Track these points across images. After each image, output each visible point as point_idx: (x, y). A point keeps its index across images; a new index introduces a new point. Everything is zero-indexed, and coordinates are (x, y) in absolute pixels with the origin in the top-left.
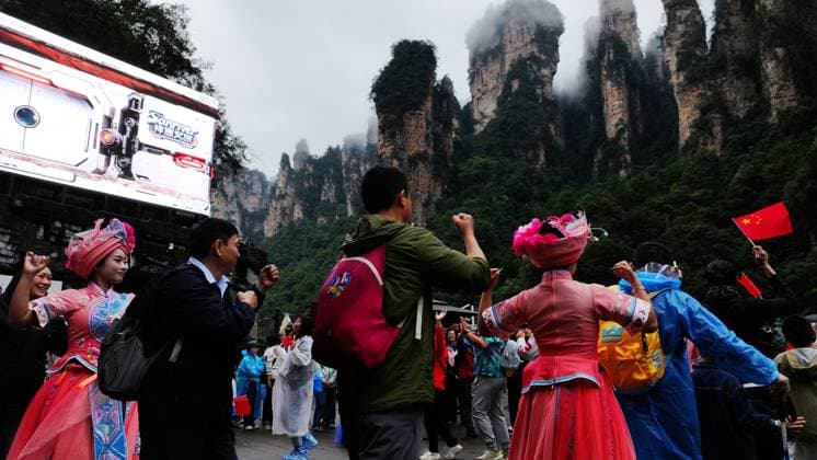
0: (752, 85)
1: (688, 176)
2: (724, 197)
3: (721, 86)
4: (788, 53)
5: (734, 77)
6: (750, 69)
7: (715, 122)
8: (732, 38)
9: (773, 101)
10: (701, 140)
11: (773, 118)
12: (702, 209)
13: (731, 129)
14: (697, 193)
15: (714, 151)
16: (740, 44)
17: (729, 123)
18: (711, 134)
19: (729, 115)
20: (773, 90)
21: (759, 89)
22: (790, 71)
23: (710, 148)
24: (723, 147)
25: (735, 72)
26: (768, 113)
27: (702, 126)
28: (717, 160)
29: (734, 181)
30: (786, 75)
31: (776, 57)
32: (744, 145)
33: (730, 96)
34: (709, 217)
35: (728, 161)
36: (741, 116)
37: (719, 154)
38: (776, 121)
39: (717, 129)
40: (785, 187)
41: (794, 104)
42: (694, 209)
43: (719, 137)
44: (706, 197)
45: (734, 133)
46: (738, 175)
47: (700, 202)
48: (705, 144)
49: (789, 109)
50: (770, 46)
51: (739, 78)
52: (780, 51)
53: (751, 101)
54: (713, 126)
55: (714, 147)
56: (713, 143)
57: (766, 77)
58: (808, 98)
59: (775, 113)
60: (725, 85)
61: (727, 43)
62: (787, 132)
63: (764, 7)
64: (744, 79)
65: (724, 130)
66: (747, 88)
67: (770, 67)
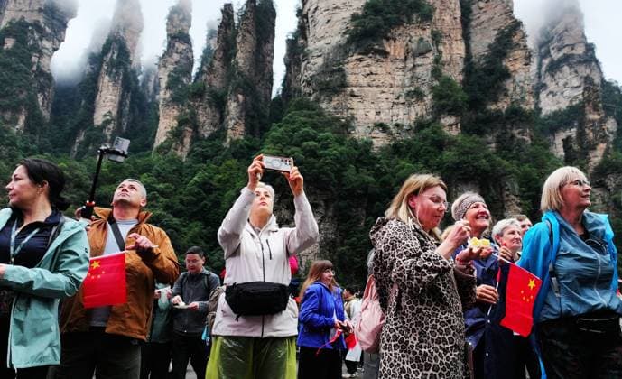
0: (218, 116)
1: (157, 170)
2: (181, 193)
3: (197, 108)
4: (245, 101)
5: (207, 105)
6: (219, 103)
7: (187, 134)
8: (212, 76)
9: (230, 131)
10: (174, 144)
11: (227, 144)
12: (162, 199)
13: (197, 143)
14: (161, 186)
15: (181, 157)
16: (217, 83)
17: (196, 138)
18: (182, 143)
19: (197, 132)
20: (231, 123)
21: (222, 119)
22: (243, 114)
23: (179, 153)
24: (188, 155)
25: (209, 102)
26: (224, 138)
27: (177, 135)
28: (182, 163)
29: (192, 181)
30: (241, 116)
31: (237, 101)
32: (204, 158)
33: (201, 118)
34: (167, 208)
35: (190, 166)
36: (206, 136)
37: (184, 160)
38: (228, 146)
39: (187, 140)
40: (226, 195)
41: (242, 138)
42: (157, 198)
43: (187, 146)
44: (168, 191)
45: (198, 146)
46: (195, 178)
47: (162, 194)
48: (176, 149)
49: (238, 140)
50: (235, 91)
51: (210, 107)
52: (240, 97)
53: (215, 127)
54: (185, 136)
55: (182, 154)
56: (182, 150)
57: (229, 113)
58: (250, 136)
59: (229, 140)
60: (200, 108)
61: (208, 79)
62: (234, 155)
63: (237, 63)
64: (214, 109)
65: (192, 143)
66: (214, 116)
67: (232, 106)
